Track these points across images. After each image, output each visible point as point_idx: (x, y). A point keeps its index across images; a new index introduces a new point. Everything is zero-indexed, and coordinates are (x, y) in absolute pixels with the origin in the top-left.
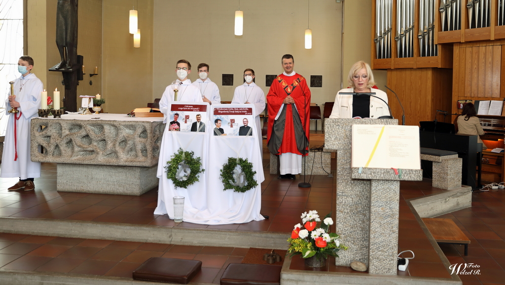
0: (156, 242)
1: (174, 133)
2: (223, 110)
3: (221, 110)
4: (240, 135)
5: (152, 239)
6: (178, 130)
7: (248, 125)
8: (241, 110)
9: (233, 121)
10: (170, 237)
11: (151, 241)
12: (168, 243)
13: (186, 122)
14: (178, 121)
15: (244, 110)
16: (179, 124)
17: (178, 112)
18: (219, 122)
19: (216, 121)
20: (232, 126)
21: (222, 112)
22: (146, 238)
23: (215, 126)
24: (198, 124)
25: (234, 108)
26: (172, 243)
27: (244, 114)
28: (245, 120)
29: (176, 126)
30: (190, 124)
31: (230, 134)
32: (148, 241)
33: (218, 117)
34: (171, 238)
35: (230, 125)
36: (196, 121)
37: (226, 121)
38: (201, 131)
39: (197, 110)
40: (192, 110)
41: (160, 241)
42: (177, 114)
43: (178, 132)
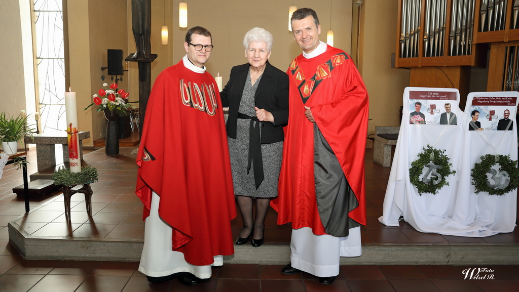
0: (429, 264)
1: (419, 126)
2: (483, 100)
3: (481, 100)
4: (498, 129)
5: (425, 260)
6: (423, 122)
7: (509, 118)
8: (504, 100)
9: (492, 113)
10: (447, 256)
11: (423, 263)
12: (445, 264)
13: (432, 113)
14: (421, 111)
15: (507, 100)
16: (423, 116)
17: (420, 101)
18: (476, 114)
19: (473, 113)
20: (490, 119)
21: (481, 102)
22: (416, 260)
23: (471, 119)
24: (448, 116)
25: (496, 98)
26: (450, 264)
27: (506, 104)
28: (507, 112)
29: (420, 118)
30: (437, 116)
31: (487, 129)
32: (419, 264)
33: (476, 107)
34: (449, 257)
35: (488, 117)
36: (445, 111)
37: (484, 113)
38: (451, 124)
39: (444, 99)
40: (438, 99)
41: (434, 262)
42: (419, 104)
43: (423, 125)
